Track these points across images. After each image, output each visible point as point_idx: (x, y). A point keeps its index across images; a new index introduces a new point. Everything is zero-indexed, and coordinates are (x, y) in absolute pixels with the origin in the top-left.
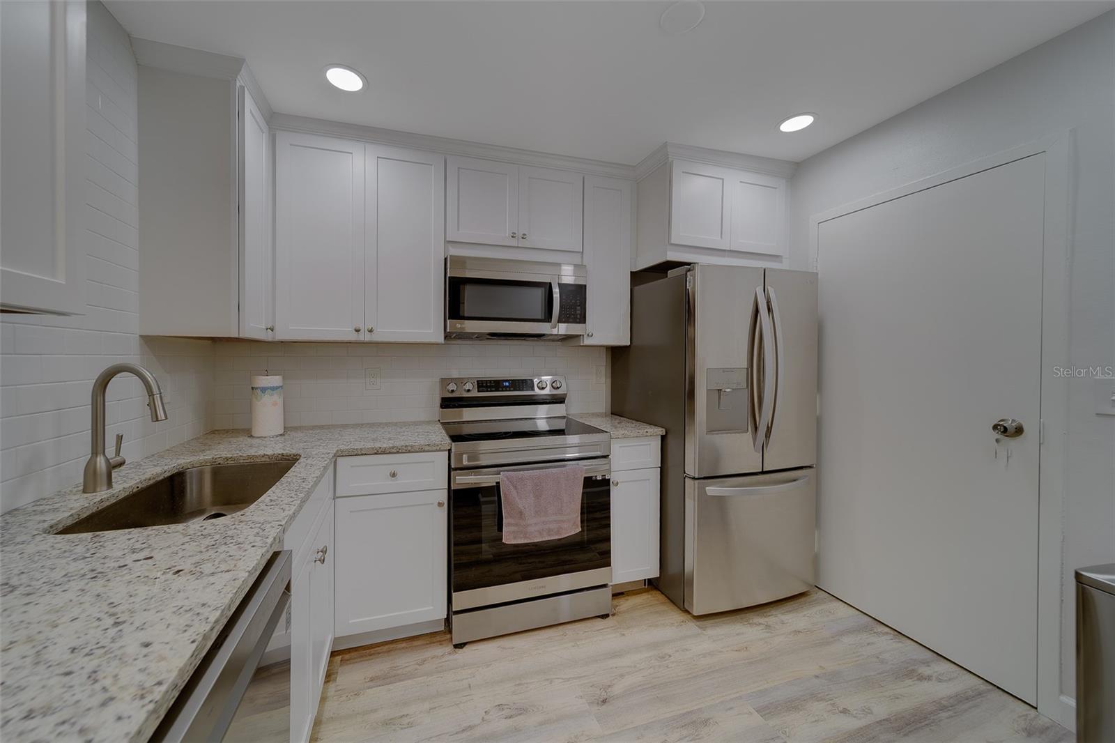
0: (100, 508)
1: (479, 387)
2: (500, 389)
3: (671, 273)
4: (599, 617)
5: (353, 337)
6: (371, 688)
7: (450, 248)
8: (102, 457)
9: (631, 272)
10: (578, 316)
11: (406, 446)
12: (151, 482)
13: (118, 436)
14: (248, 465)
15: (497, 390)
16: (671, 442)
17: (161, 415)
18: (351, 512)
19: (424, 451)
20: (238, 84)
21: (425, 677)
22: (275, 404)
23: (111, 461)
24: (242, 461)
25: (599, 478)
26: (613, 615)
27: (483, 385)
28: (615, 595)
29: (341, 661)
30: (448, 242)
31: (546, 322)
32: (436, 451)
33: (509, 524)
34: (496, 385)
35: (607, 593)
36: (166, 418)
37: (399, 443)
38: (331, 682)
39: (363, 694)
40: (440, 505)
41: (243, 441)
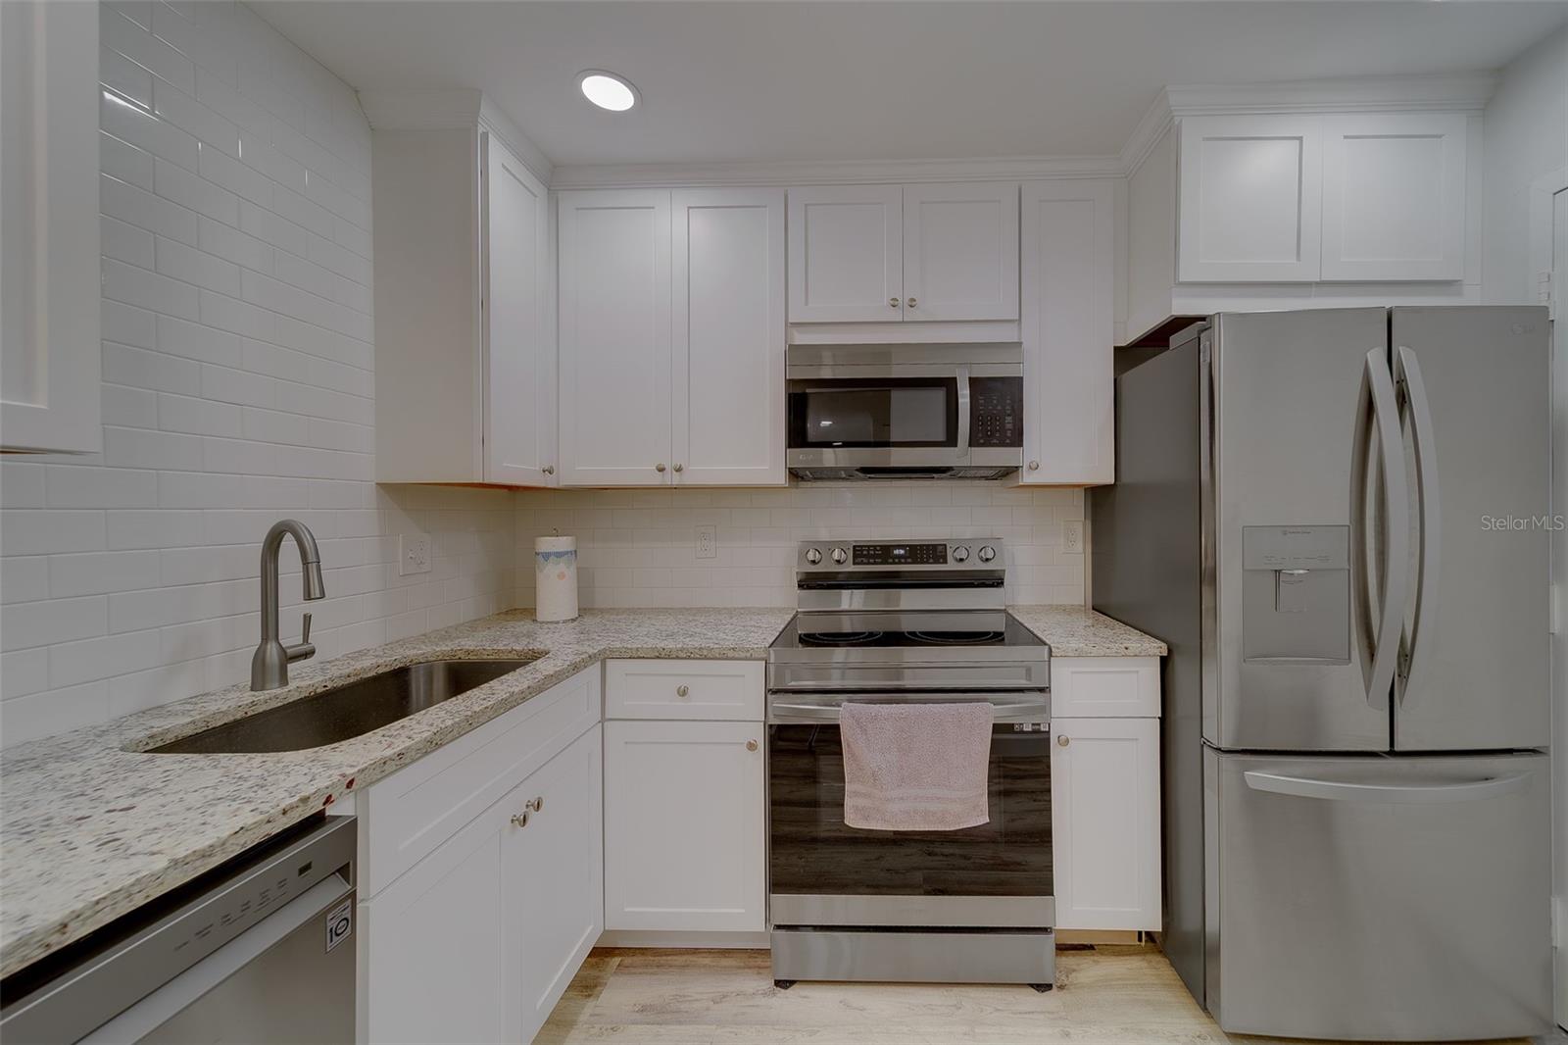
0: (249, 714)
1: (855, 556)
2: (891, 560)
3: (1175, 340)
4: (1032, 985)
5: (656, 480)
6: (637, 1024)
7: (796, 334)
8: (274, 644)
9: (1116, 348)
10: (1009, 434)
11: (701, 649)
12: (352, 680)
13: (305, 616)
14: (494, 663)
15: (885, 562)
16: (1182, 670)
17: (316, 591)
18: (626, 743)
19: (727, 659)
20: (480, 132)
21: (714, 1027)
22: (561, 576)
23: (288, 651)
24: (485, 657)
25: (1028, 728)
26: (1061, 987)
27: (861, 552)
28: (1062, 948)
29: (619, 965)
30: (791, 326)
31: (949, 446)
32: (746, 659)
33: (856, 794)
34: (884, 552)
35: (1049, 942)
36: (323, 596)
37: (693, 643)
38: (591, 999)
39: (623, 1031)
40: (752, 746)
41: (525, 626)
